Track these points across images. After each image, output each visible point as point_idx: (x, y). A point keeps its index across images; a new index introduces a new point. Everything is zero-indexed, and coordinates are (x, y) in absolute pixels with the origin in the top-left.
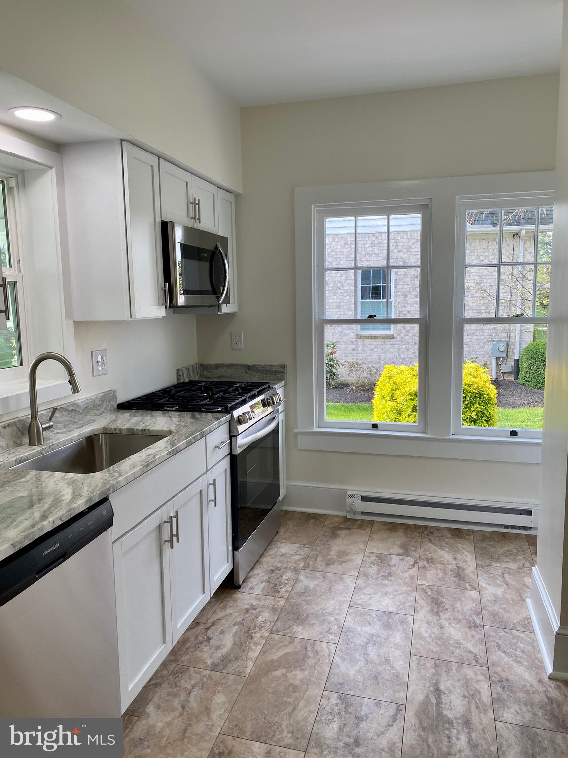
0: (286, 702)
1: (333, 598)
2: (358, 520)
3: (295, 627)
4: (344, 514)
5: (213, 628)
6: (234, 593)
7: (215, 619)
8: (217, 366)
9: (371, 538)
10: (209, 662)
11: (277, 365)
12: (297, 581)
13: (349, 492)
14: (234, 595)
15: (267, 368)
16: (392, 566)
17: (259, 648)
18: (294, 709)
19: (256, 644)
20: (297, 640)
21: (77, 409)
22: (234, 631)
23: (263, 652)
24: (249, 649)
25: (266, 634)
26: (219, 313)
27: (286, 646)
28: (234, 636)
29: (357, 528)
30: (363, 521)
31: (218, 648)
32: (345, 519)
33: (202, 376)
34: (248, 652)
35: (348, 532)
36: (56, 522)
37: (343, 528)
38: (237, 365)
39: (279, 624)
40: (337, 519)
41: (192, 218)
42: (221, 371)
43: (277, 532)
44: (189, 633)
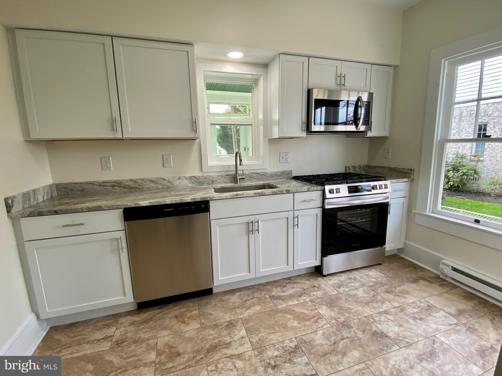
0: (275, 328)
1: (363, 307)
2: (447, 281)
3: (323, 306)
4: (438, 273)
5: (293, 284)
6: (319, 277)
7: (298, 281)
8: (375, 167)
9: (440, 295)
10: (273, 294)
11: (407, 169)
12: (357, 289)
13: (444, 261)
14: (318, 278)
15: (401, 170)
16: (432, 316)
17: (297, 302)
18: (274, 333)
19: (298, 300)
20: (316, 311)
21: (266, 175)
22: (298, 290)
23: (296, 305)
24: (293, 300)
25: (307, 300)
26: (366, 136)
27: (308, 310)
28: (295, 292)
29: (439, 285)
30: (451, 283)
31: (283, 292)
32: (438, 277)
33: (367, 172)
34: (290, 301)
35: (427, 284)
36: (172, 201)
37: (428, 281)
38: (385, 167)
39: (319, 300)
40: (431, 275)
41: (338, 85)
42: (376, 170)
43: (381, 264)
44: (282, 280)
